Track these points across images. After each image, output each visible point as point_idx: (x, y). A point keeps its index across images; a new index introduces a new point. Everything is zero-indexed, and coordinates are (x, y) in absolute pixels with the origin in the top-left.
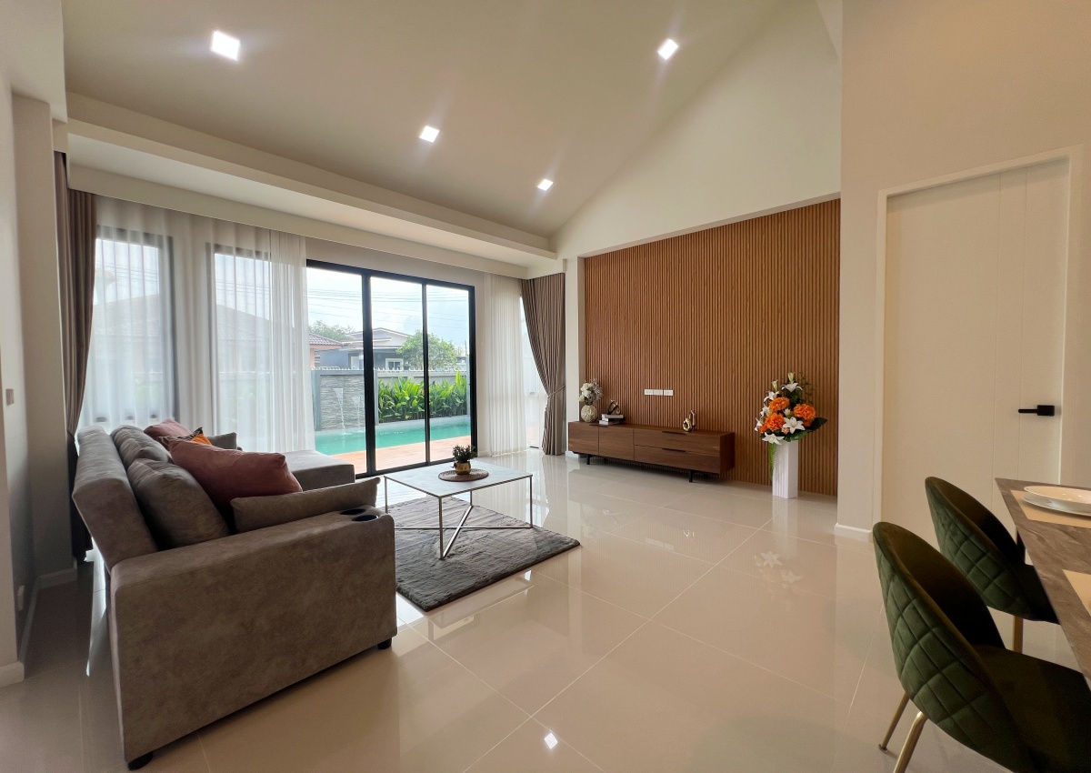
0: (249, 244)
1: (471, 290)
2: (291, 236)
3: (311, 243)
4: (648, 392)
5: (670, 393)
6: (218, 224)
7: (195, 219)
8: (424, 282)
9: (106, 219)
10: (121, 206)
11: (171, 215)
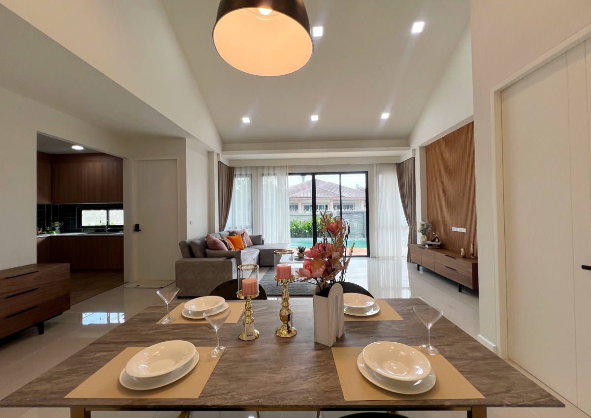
0: (271, 172)
1: (367, 173)
2: (283, 166)
3: (291, 167)
4: (455, 229)
5: (464, 230)
6: (263, 168)
7: (257, 167)
8: (340, 173)
9: (237, 172)
10: (241, 168)
11: (251, 168)
